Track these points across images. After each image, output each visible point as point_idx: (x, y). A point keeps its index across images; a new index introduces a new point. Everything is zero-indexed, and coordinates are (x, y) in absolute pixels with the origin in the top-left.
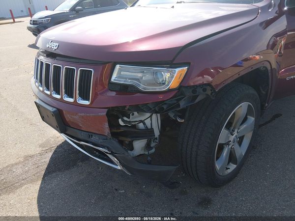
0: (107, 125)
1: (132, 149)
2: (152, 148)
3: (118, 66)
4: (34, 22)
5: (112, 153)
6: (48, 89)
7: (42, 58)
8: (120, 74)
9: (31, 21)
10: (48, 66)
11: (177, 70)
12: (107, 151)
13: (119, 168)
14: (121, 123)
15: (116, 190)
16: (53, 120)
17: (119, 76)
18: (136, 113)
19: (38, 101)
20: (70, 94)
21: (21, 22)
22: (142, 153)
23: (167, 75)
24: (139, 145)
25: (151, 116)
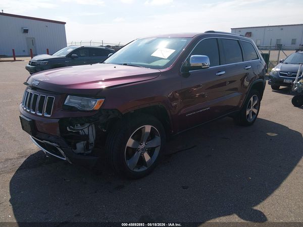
0: (58, 129)
1: (75, 148)
2: (89, 150)
3: (69, 96)
4: (32, 63)
5: (60, 147)
6: (29, 109)
7: (30, 91)
8: (70, 101)
9: (30, 62)
10: (31, 94)
11: (98, 100)
12: (57, 145)
13: (65, 159)
14: (68, 129)
15: (65, 180)
16: (29, 127)
17: (69, 102)
18: (79, 125)
19: (22, 116)
20: (41, 111)
21: (21, 61)
22: (82, 152)
23: (94, 102)
24: (80, 146)
25: (89, 127)
